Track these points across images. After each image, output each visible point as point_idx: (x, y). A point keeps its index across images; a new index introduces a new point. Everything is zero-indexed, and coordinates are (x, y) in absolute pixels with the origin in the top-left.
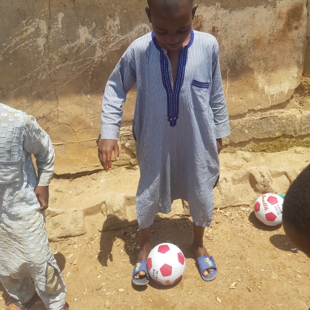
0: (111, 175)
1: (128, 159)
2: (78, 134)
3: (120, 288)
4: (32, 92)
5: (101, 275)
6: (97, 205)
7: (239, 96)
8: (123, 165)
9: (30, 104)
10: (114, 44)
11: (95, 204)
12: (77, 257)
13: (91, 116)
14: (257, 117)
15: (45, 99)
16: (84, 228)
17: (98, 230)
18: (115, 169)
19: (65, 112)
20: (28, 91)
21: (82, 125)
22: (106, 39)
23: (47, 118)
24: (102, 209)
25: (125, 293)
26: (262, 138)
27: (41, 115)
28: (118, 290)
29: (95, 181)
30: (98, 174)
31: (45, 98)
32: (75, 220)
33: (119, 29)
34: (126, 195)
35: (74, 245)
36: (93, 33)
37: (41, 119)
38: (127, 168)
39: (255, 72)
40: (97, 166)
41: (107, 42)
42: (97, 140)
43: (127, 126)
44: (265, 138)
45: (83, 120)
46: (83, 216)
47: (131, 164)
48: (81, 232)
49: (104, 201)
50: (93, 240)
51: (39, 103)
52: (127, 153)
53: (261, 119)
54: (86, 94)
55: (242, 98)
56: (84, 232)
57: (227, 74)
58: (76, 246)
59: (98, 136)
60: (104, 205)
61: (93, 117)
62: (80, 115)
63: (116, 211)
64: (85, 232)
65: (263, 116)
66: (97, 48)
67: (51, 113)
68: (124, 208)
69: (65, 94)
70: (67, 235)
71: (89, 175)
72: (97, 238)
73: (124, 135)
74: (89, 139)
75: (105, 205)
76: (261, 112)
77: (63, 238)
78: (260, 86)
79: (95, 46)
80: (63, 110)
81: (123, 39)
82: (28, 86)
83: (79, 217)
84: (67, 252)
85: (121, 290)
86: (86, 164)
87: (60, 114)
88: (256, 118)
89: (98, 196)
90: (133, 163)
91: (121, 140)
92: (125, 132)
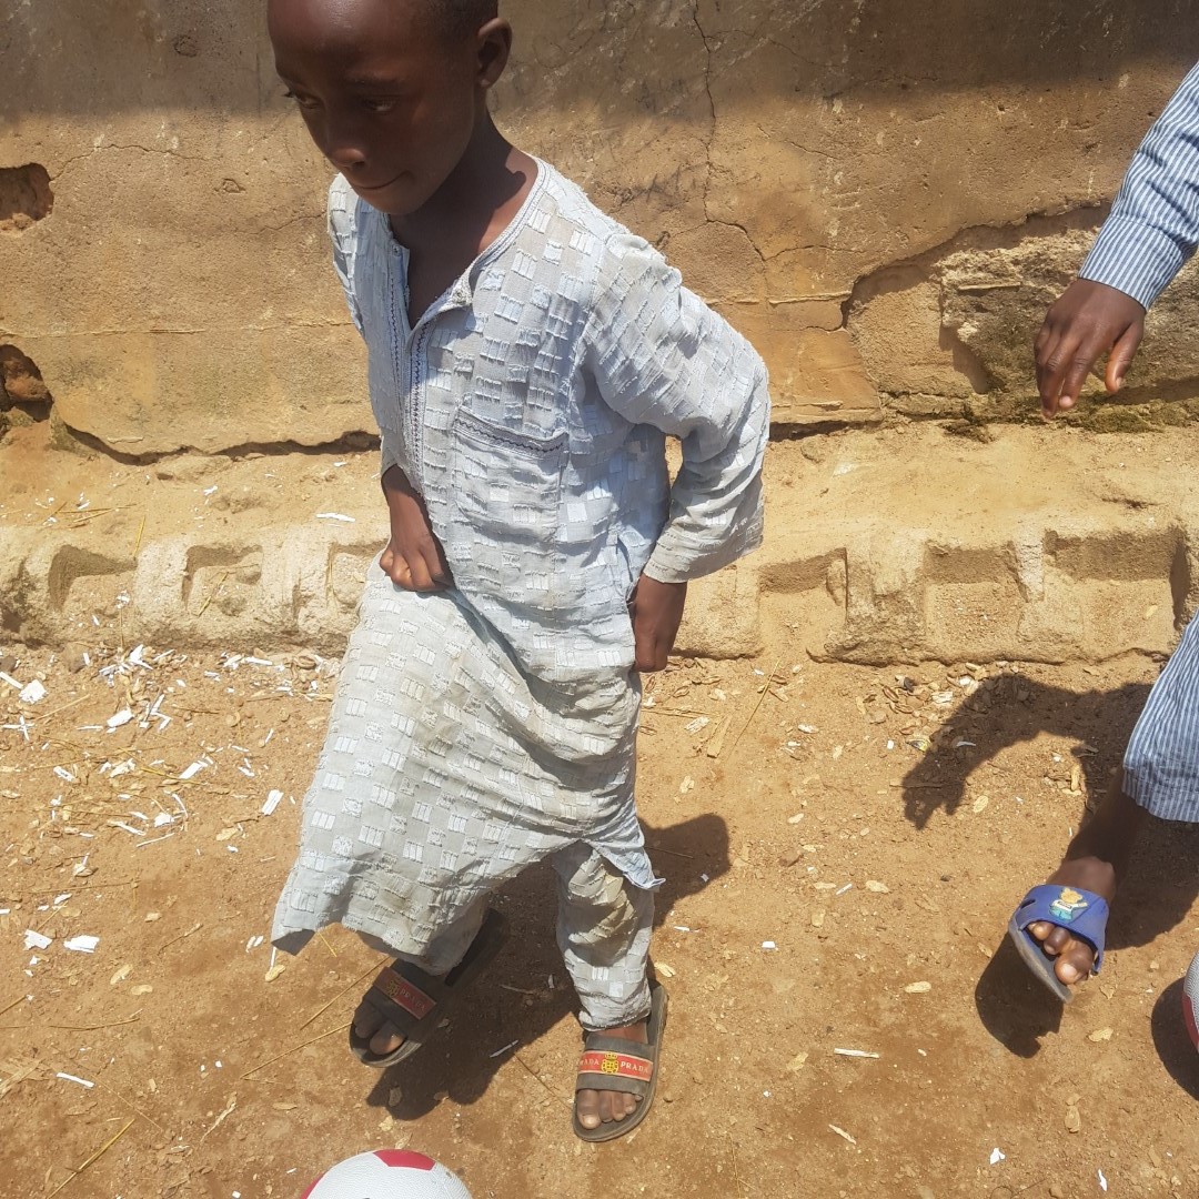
0: (881, 452)
1: (961, 393)
2: (774, 270)
3: (871, 877)
4: (620, 82)
5: (801, 815)
6: (812, 560)
8: (934, 416)
9: (609, 132)
11: (805, 554)
12: (724, 731)
13: (837, 196)
15: (666, 115)
16: (754, 635)
17: (808, 652)
18: (901, 429)
19: (737, 173)
20: (606, 78)
21: (794, 231)
23: (666, 195)
24: (830, 574)
25: (890, 899)
27: (647, 181)
28: (863, 883)
29: (813, 467)
30: (831, 440)
31: (666, 111)
32: (726, 602)
34: (934, 537)
35: (716, 687)
37: (645, 196)
38: (951, 431)
40: (831, 406)
42: (845, 299)
43: (980, 248)
45: (802, 213)
46: (757, 589)
47: (972, 414)
48: (745, 649)
49: (841, 546)
50: (785, 684)
51: (645, 128)
52: (958, 367)
54: (830, 99)
56: (754, 649)
58: (720, 693)
59: (851, 283)
60: (838, 564)
61: (842, 200)
62: (792, 187)
63: (885, 593)
64: (758, 648)
67: (683, 175)
68: (919, 589)
69: (744, 94)
70: (691, 646)
71: (794, 437)
72: (801, 681)
73: (961, 288)
74: (812, 291)
75: (842, 564)
77: (679, 657)
80: (729, 165)
82: (612, 54)
83: (740, 591)
84: (689, 707)
85: (875, 886)
86: (787, 394)
87: (714, 181)
89: (820, 525)
90: (977, 413)
91: (943, 310)
92: (969, 276)
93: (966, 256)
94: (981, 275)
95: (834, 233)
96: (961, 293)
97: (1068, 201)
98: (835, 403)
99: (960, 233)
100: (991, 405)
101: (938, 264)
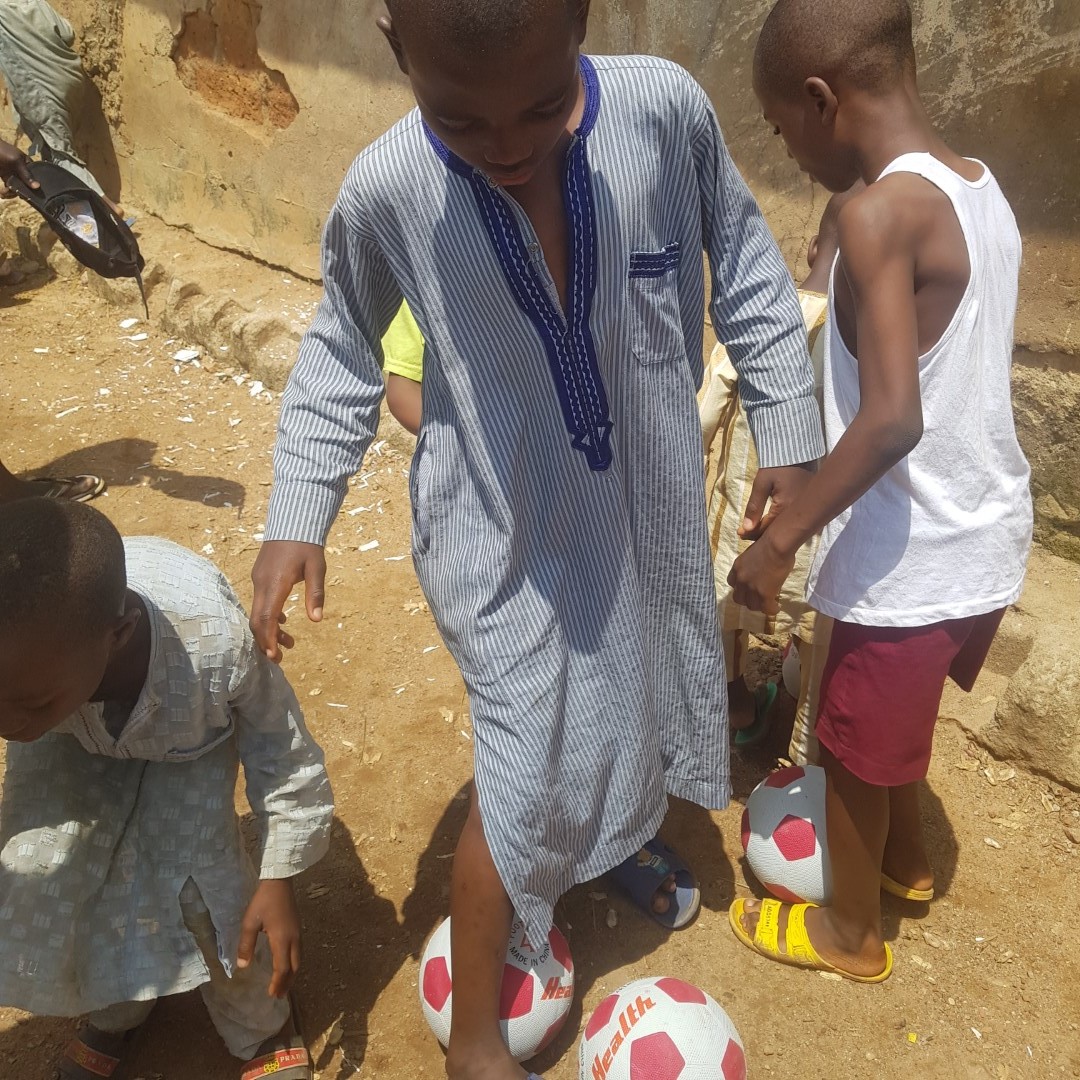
10: (1018, 60)
22: (999, 39)
33: (1048, 10)
36: (964, 15)
41: (998, 49)
66: (960, 65)
67: (785, 242)
79: (956, 59)
81: (1052, 50)
97: (1048, 343)
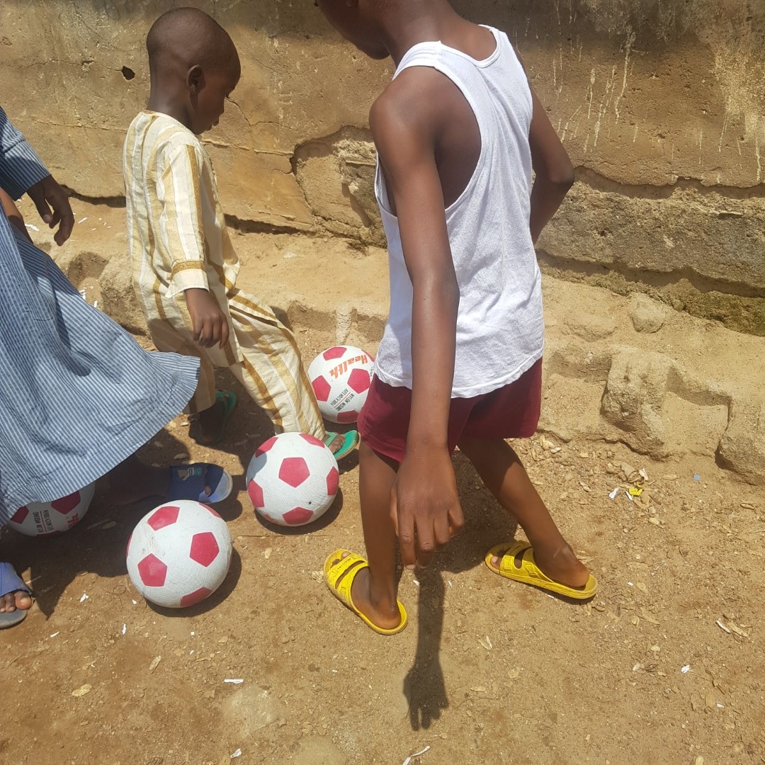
0: (312, 250)
1: (357, 225)
2: (255, 132)
7: (654, 127)
8: (346, 236)
13: (281, 95)
14: (709, 206)
21: (262, 111)
26: (716, 276)
29: (276, 251)
38: (352, 246)
39: (717, 60)
42: (291, 157)
43: (355, 140)
44: (727, 280)
45: (265, 101)
52: (354, 209)
53: (722, 216)
55: (664, 135)
57: (625, 50)
59: (293, 147)
61: (284, 98)
62: (258, 86)
65: (730, 210)
73: (347, 161)
74: (275, 148)
76: (723, 195)
78: (729, 109)
86: (268, 207)
88: (702, 210)
90: (363, 238)
91: (341, 173)
92: (350, 155)
93: (348, 143)
94: (356, 155)
95: (282, 117)
96: (347, 164)
98: (291, 217)
99: (342, 128)
100: (369, 235)
101: (335, 145)
